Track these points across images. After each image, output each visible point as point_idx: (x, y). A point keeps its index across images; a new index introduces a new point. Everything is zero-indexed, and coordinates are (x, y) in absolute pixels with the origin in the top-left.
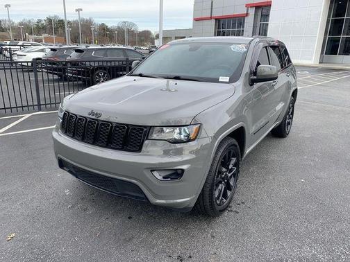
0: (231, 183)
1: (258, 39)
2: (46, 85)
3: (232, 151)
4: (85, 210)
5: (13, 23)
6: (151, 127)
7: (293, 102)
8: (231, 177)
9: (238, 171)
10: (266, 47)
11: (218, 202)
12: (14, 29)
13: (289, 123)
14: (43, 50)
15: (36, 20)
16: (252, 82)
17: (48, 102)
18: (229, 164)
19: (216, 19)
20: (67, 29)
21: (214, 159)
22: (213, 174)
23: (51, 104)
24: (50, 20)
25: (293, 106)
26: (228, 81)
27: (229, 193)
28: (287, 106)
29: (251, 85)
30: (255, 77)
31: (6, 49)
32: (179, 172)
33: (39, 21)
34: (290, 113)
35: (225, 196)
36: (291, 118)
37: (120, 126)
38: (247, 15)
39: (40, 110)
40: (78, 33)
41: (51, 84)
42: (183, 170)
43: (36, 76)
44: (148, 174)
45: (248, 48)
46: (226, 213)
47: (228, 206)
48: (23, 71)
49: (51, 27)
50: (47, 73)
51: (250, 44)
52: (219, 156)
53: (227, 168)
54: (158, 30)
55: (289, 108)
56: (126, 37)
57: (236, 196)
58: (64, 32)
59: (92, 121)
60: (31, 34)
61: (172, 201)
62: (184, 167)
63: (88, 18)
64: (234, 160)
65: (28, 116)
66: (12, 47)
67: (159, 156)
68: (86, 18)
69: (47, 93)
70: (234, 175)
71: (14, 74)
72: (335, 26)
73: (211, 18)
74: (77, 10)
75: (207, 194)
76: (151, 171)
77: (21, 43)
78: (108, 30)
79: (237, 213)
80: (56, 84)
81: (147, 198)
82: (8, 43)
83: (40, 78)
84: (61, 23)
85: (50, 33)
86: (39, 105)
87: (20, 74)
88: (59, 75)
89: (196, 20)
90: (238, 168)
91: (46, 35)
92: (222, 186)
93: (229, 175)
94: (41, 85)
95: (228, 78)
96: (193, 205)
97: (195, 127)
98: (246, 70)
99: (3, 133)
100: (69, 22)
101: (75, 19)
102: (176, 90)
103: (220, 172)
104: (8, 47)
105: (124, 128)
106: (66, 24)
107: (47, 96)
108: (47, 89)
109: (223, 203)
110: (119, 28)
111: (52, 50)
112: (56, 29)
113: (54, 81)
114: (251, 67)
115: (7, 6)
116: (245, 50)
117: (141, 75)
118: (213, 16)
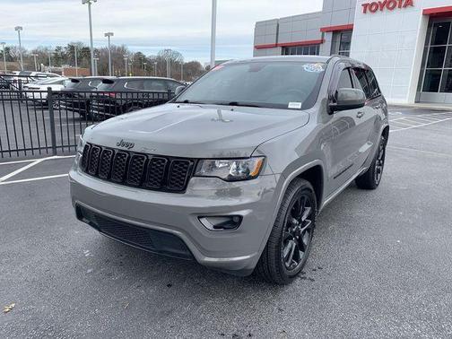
0: (305, 241)
1: (338, 59)
2: (64, 125)
3: (306, 197)
4: (110, 275)
5: (25, 52)
6: (199, 159)
7: (384, 143)
8: (304, 232)
9: (313, 226)
10: (348, 68)
11: (288, 265)
12: (25, 58)
13: (379, 171)
14: (61, 83)
15: (54, 47)
16: (332, 110)
17: (66, 144)
18: (302, 215)
19: (283, 47)
20: (93, 59)
21: (282, 205)
22: (280, 224)
23: (69, 146)
24: (72, 48)
25: (384, 149)
26: (300, 107)
27: (301, 254)
28: (376, 148)
29: (330, 114)
30: (335, 104)
31: (15, 81)
32: (236, 220)
33: (59, 48)
34: (379, 157)
35: (296, 257)
36: (382, 165)
37: (158, 159)
38: (322, 41)
39: (55, 154)
40: (108, 64)
41: (71, 124)
42: (240, 217)
43: (52, 115)
44: (194, 221)
45: (325, 68)
46: (298, 281)
47: (300, 271)
48: (35, 109)
49: (74, 56)
50: (66, 109)
51: (328, 62)
52: (288, 202)
53: (300, 220)
54: (209, 61)
55: (379, 152)
56: (168, 68)
57: (310, 260)
58: (90, 62)
59: (121, 154)
60: (47, 64)
61: (225, 260)
62: (243, 213)
63: (120, 46)
64: (308, 210)
65: (39, 161)
66: (22, 79)
67: (209, 197)
68: (118, 45)
69: (65, 134)
70: (308, 230)
71: (24, 112)
72: (434, 55)
73: (276, 46)
74: (106, 35)
75: (273, 251)
76: (199, 218)
77: (34, 74)
78: (145, 60)
79: (313, 280)
80: (77, 124)
81: (192, 256)
82: (18, 73)
83: (56, 117)
84: (86, 51)
85: (72, 63)
86: (54, 147)
87: (32, 113)
88: (81, 113)
89: (258, 48)
90: (313, 221)
91: (67, 66)
92: (292, 244)
93: (302, 230)
94: (57, 125)
95: (300, 104)
96: (253, 266)
97: (257, 161)
98: (323, 95)
99: (5, 181)
100: (96, 51)
101: (104, 47)
102: (231, 121)
103: (290, 225)
104: (17, 78)
105: (164, 161)
106: (92, 53)
107: (65, 138)
108: (65, 130)
109: (295, 266)
110: (159, 58)
111: (73, 81)
112: (80, 59)
113: (74, 120)
114: (329, 92)
115: (18, 29)
116: (322, 70)
117: (186, 102)
118: (279, 43)
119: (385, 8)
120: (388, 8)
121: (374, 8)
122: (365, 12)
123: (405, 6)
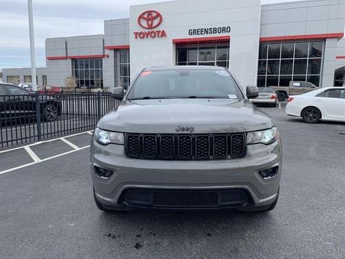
6: (247, 133)
26: (236, 97)
37: (219, 136)
38: (104, 56)
59: (183, 137)
62: (277, 164)
73: (67, 58)
89: (50, 59)
105: (224, 137)
118: (68, 55)
119: (149, 36)
120: (151, 36)
121: (142, 36)
122: (136, 38)
123: (162, 36)
